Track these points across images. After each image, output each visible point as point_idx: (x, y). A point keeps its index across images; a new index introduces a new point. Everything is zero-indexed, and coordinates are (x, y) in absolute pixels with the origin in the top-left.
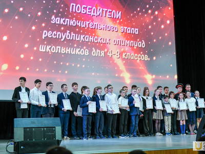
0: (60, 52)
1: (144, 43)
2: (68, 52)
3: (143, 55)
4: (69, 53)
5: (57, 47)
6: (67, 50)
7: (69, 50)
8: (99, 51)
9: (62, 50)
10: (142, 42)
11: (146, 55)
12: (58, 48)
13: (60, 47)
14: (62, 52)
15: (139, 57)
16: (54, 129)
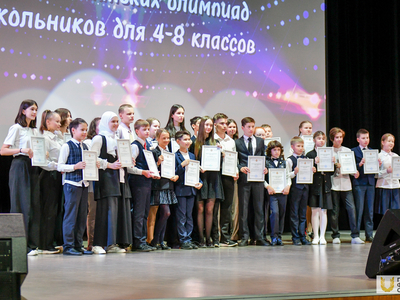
0: (30, 26)
1: (246, 9)
2: (52, 26)
3: (242, 40)
4: (55, 29)
5: (25, 14)
6: (50, 22)
7: (55, 23)
8: (133, 27)
9: (37, 21)
10: (242, 7)
11: (250, 41)
12: (27, 17)
13: (31, 14)
14: (37, 27)
15: (234, 45)
16: (8, 243)
